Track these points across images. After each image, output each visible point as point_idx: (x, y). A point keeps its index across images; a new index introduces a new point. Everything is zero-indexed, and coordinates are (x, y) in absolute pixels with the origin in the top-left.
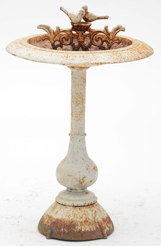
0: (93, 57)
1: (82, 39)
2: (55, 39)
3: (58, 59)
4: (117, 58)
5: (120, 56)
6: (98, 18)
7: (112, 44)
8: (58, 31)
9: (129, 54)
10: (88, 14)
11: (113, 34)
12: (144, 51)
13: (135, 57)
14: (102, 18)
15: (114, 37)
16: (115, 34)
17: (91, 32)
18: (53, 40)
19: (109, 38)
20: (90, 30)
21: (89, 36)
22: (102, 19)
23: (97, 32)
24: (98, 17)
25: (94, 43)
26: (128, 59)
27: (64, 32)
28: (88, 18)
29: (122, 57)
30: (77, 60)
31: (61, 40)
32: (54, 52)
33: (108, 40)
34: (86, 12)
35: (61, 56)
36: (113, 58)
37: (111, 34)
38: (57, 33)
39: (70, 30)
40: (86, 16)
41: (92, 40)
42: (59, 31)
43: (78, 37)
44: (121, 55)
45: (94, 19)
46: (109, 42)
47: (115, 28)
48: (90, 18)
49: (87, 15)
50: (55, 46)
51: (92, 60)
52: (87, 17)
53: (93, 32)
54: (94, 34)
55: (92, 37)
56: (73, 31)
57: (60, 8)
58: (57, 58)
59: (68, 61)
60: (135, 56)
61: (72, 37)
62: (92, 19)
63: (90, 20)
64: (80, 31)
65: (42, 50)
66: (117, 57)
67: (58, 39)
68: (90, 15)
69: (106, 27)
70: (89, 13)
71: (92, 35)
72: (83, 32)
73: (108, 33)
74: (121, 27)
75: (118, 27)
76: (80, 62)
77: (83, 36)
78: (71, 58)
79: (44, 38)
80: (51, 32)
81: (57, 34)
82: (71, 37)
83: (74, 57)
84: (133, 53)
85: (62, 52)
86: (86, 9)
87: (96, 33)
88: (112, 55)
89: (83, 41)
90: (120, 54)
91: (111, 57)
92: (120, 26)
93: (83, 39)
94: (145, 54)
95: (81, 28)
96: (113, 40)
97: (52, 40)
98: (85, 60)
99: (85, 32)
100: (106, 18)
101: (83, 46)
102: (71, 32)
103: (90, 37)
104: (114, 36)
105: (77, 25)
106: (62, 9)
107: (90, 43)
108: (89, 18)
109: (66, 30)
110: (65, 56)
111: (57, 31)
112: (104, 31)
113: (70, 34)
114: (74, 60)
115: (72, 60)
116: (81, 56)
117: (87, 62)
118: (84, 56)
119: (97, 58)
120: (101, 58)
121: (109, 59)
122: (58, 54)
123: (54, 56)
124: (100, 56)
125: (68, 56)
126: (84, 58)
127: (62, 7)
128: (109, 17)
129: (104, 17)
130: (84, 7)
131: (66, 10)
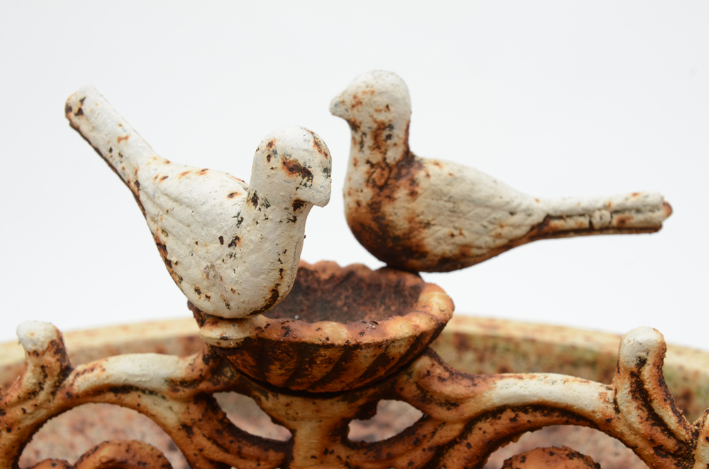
6: (545, 229)
8: (40, 385)
10: (413, 182)
14: (585, 221)
17: (440, 413)
20: (437, 387)
21: (416, 456)
22: (590, 230)
23: (524, 418)
24: (537, 218)
27: (110, 396)
28: (408, 235)
34: (393, 155)
38: (28, 406)
39: (184, 383)
40: (388, 209)
42: (48, 385)
43: (283, 466)
45: (487, 241)
48: (442, 231)
49: (401, 193)
52: (398, 211)
53: (469, 409)
54: (475, 437)
55: (454, 465)
56: (228, 388)
57: (68, 109)
61: (212, 462)
62: (468, 238)
63: (446, 248)
64: (298, 403)
68: (438, 194)
69: (642, 362)
70: (420, 175)
71: (452, 443)
72: (337, 408)
73: (671, 433)
77: (342, 451)
81: (29, 422)
82: (200, 464)
86: (382, 117)
87: (504, 422)
95: (297, 373)
99: (366, 413)
100: (637, 219)
103: (433, 467)
106: (84, 128)
108: (428, 225)
109: (133, 381)
111: (32, 394)
112: (610, 410)
113: (189, 422)
127: (82, 101)
128: (669, 210)
129: (616, 212)
130: (360, 103)
131: (120, 139)
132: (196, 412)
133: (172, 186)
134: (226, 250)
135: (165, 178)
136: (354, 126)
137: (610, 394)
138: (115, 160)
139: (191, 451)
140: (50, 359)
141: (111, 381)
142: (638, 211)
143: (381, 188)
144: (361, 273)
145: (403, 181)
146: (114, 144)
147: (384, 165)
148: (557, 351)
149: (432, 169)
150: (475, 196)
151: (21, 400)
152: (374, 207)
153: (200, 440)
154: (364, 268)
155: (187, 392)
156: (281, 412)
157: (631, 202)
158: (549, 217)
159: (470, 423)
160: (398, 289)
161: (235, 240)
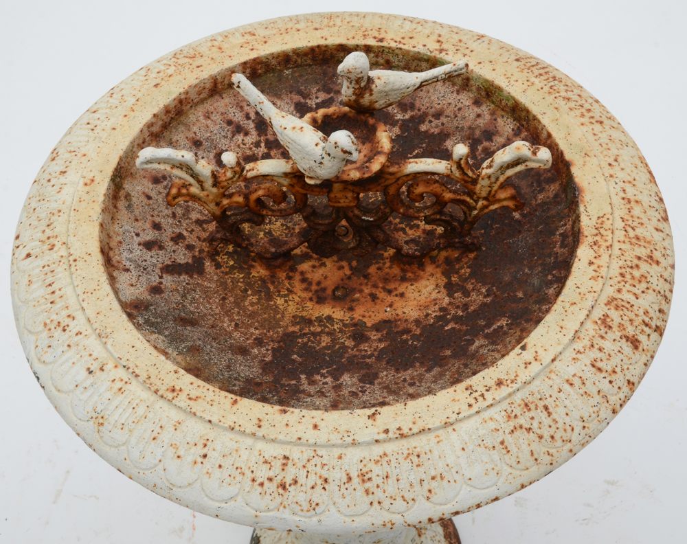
0: (412, 477)
1: (347, 201)
2: (225, 201)
3: (237, 495)
5: (546, 433)
7: (486, 210)
8: (234, 176)
9: (589, 386)
10: (371, 90)
11: (493, 179)
16: (502, 179)
17: (387, 176)
18: (217, 204)
21: (380, 188)
23: (418, 175)
24: (418, 86)
25: (402, 210)
26: (583, 433)
27: (261, 177)
29: (557, 437)
30: (333, 509)
31: (252, 204)
32: (216, 425)
33: (468, 200)
34: (364, 84)
35: (250, 475)
37: (484, 183)
38: (230, 182)
39: (290, 173)
40: (362, 101)
41: (392, 198)
42: (237, 176)
44: (550, 414)
46: (473, 204)
47: (504, 163)
49: (367, 95)
51: (411, 503)
53: (399, 176)
54: (400, 182)
55: (392, 190)
58: (233, 490)
59: (286, 514)
61: (302, 194)
62: (391, 101)
65: (156, 392)
66: (535, 446)
67: (237, 202)
68: (381, 92)
69: (461, 159)
71: (392, 184)
73: (470, 177)
74: (534, 158)
75: (519, 159)
76: (348, 520)
78: (302, 498)
79: (175, 199)
80: (201, 179)
81: (230, 185)
82: (298, 194)
83: (319, 482)
84: (603, 365)
86: (359, 76)
87: (411, 177)
88: (509, 439)
89: (353, 204)
90: (546, 408)
91: (507, 457)
92: (529, 154)
93: (354, 198)
96: (491, 199)
97: (212, 205)
98: (376, 504)
100: (455, 74)
101: (355, 221)
103: (385, 190)
104: (495, 187)
106: (241, 93)
107: (387, 210)
108: (377, 101)
109: (270, 174)
111: (231, 179)
112: (449, 172)
113: (292, 183)
114: (321, 513)
115: (309, 514)
116: (354, 475)
117: (387, 520)
118: (370, 479)
119: (434, 484)
120: (457, 477)
121: (495, 472)
122: (234, 454)
123: (217, 472)
124: (449, 462)
125: (288, 481)
126: (367, 492)
127: (239, 82)
129: (447, 74)
130: (350, 72)
131: (260, 103)
132: (295, 181)
133: (290, 133)
134: (317, 164)
135: (285, 128)
137: (449, 166)
139: (294, 191)
140: (237, 168)
141: (262, 174)
142: (456, 71)
143: (359, 95)
144: (348, 115)
145: (367, 91)
146: (257, 104)
147: (360, 88)
149: (378, 82)
150: (394, 88)
151: (226, 180)
153: (297, 188)
155: (290, 176)
157: (453, 69)
158: (422, 82)
159: (398, 179)
161: (321, 163)
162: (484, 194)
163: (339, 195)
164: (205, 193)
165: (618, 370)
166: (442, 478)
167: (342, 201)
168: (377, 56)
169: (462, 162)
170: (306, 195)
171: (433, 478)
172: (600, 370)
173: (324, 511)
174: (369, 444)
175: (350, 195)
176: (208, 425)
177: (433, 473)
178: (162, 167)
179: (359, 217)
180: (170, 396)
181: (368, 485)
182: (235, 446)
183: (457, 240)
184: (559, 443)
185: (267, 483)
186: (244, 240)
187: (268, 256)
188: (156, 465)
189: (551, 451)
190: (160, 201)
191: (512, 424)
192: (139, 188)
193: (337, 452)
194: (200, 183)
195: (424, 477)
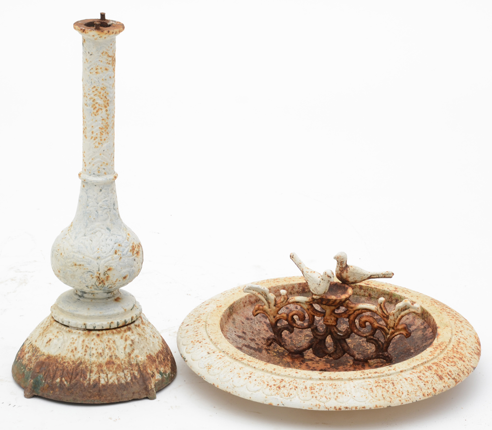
0: (331, 391)
1: (331, 321)
2: (278, 316)
3: (260, 390)
4: (383, 395)
5: (391, 391)
6: (370, 277)
7: (393, 335)
9: (414, 382)
10: (347, 270)
11: (396, 317)
12: (453, 369)
13: (424, 391)
15: (398, 324)
16: (399, 317)
17: (350, 309)
18: (274, 317)
19: (387, 324)
20: (349, 305)
21: (346, 316)
23: (363, 311)
24: (369, 276)
25: (355, 331)
26: (407, 396)
27: (295, 303)
28: (346, 279)
29: (395, 393)
30: (297, 397)
31: (290, 319)
32: (257, 369)
33: (385, 328)
34: (344, 266)
35: (267, 383)
36: (374, 397)
37: (391, 317)
38: (282, 304)
41: (352, 324)
42: (285, 301)
43: (324, 316)
44: (394, 385)
45: (360, 280)
46: (387, 331)
47: (399, 307)
50: (278, 328)
51: (329, 399)
52: (344, 275)
53: (355, 309)
54: (355, 313)
55: (352, 318)
56: (315, 303)
57: (291, 256)
60: (426, 388)
61: (312, 315)
62: (356, 279)
63: (353, 281)
64: (327, 306)
65: (235, 359)
66: (385, 393)
67: (283, 317)
69: (381, 303)
70: (348, 269)
71: (352, 314)
72: (333, 308)
73: (385, 314)
74: (412, 306)
75: (406, 306)
77: (334, 315)
78: (286, 392)
79: (256, 311)
80: (270, 301)
81: (281, 306)
82: (310, 315)
83: (294, 387)
84: (423, 379)
85: (271, 372)
86: (342, 260)
87: (360, 311)
88: (374, 388)
89: (334, 324)
90: (393, 383)
91: (372, 393)
92: (410, 304)
93: (334, 320)
94: (453, 376)
95: (327, 303)
96: (395, 328)
97: (272, 317)
98: (314, 398)
99: (338, 308)
100: (387, 276)
101: (335, 335)
102: (311, 305)
103: (348, 317)
104: (397, 321)
105: (318, 297)
106: (293, 260)
107: (349, 330)
108: (349, 277)
109: (300, 301)
110: (274, 385)
112: (377, 310)
113: (308, 308)
114: (292, 398)
115: (287, 398)
116: (308, 387)
117: (318, 404)
118: (314, 389)
119: (339, 395)
120: (349, 395)
121: (365, 397)
122: (262, 377)
123: (254, 382)
124: (347, 389)
125: (281, 386)
126: (312, 393)
127: (293, 255)
128: (393, 274)
129: (383, 274)
130: (338, 258)
131: (300, 263)
132: (310, 307)
133: (309, 273)
134: (318, 286)
136: (338, 261)
137: (376, 307)
138: (299, 266)
139: (309, 313)
140: (286, 297)
141: (296, 301)
142: (388, 274)
143: (342, 271)
144: (338, 284)
145: (345, 270)
147: (342, 267)
148: (381, 291)
149: (350, 268)
151: (280, 303)
152: (340, 274)
153: (310, 311)
154: (339, 283)
155: (308, 303)
156: (324, 308)
157: (386, 273)
158: (371, 276)
159: (354, 311)
160: (344, 287)
161: (319, 285)
162: (392, 325)
163: (328, 318)
164: (270, 309)
165: (430, 382)
166: (343, 393)
167: (329, 321)
168: (365, 292)
169: (382, 305)
170: (314, 316)
171: (339, 393)
172: (421, 379)
173: (293, 397)
174: (317, 380)
175: (333, 318)
176: (254, 369)
177: (340, 391)
178: (254, 292)
179: (336, 333)
180: (240, 360)
181: (312, 391)
182: (263, 375)
183: (381, 353)
184: (396, 396)
185: (273, 386)
186: (283, 342)
187: (293, 351)
188: (229, 380)
189: (391, 397)
190: (248, 325)
191: (376, 384)
192: (239, 319)
193: (303, 380)
194: (269, 303)
195: (336, 392)
